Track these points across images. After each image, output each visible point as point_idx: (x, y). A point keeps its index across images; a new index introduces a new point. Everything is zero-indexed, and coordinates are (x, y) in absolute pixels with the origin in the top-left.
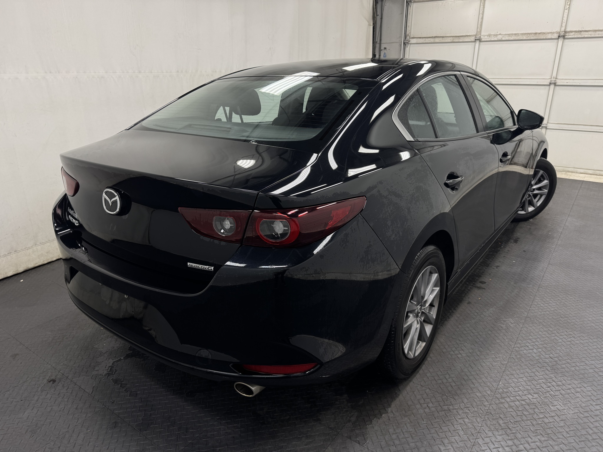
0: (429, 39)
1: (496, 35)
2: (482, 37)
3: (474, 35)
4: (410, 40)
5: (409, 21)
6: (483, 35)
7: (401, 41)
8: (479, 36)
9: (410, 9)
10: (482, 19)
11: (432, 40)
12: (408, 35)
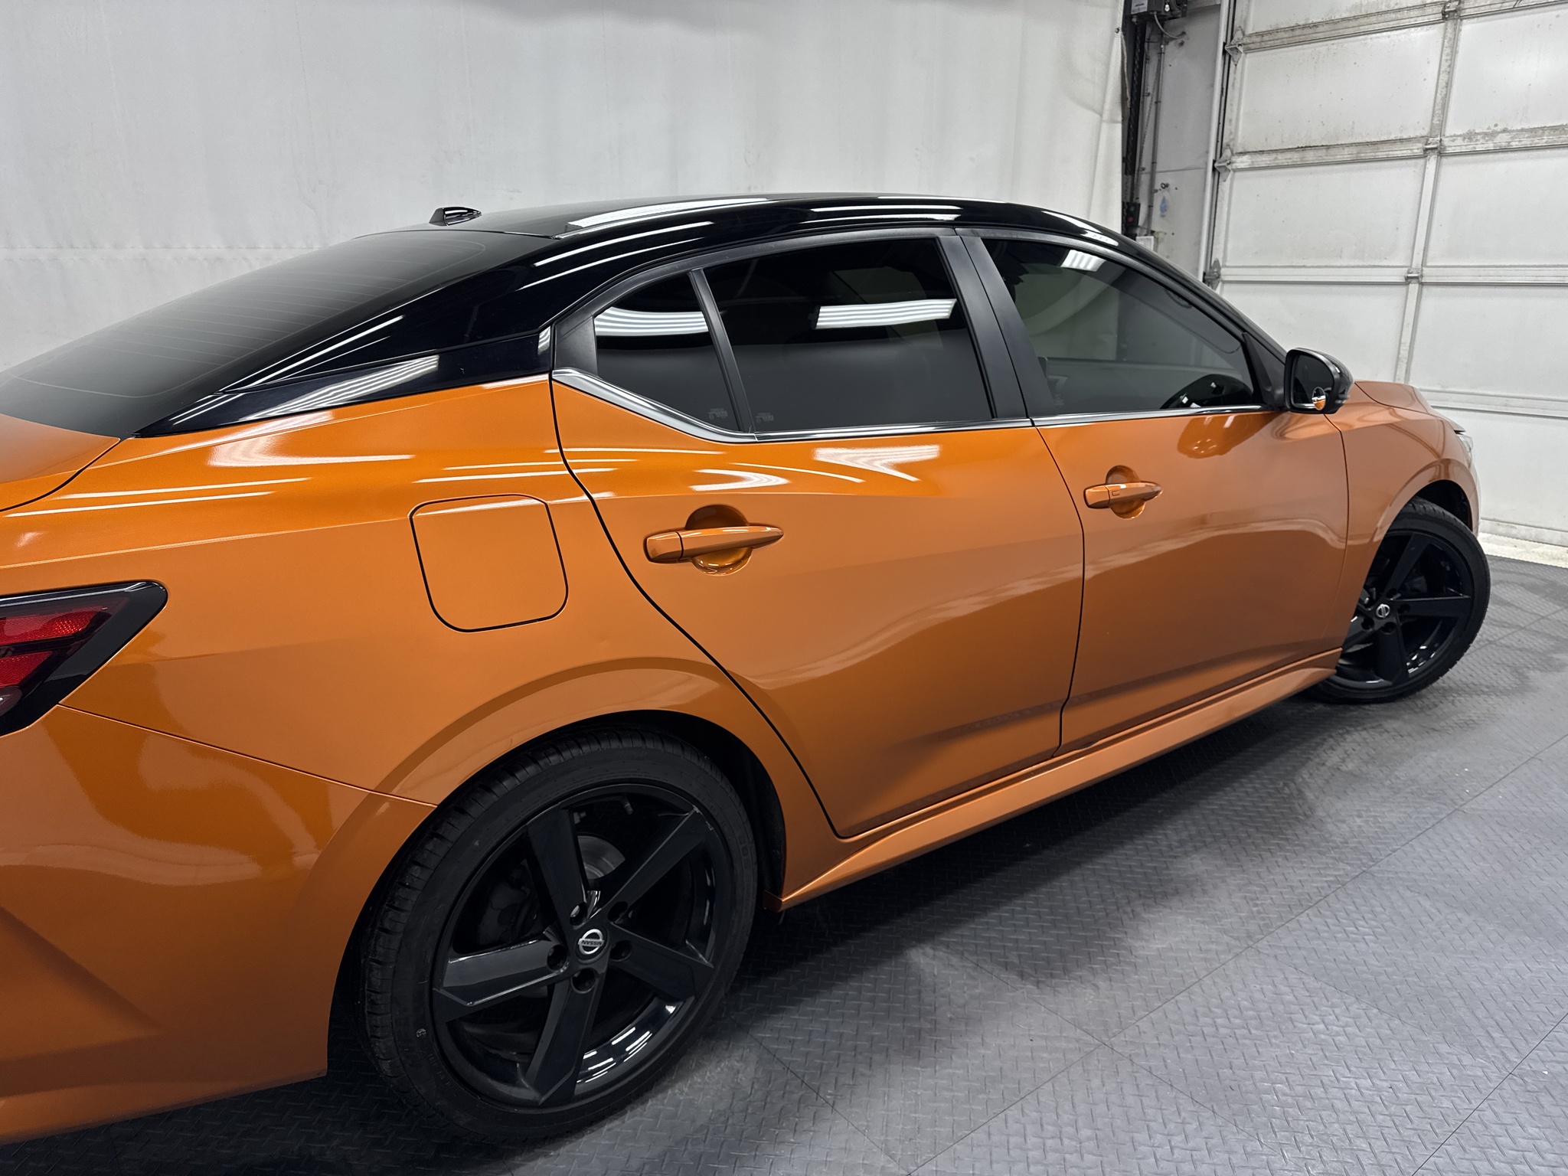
0: (1288, 155)
1: (1490, 135)
2: (1446, 141)
3: (1423, 137)
4: (1234, 159)
5: (1231, 105)
6: (1451, 136)
7: (1206, 164)
9: (1235, 73)
10: (1447, 87)
11: (1295, 157)
12: (1228, 145)
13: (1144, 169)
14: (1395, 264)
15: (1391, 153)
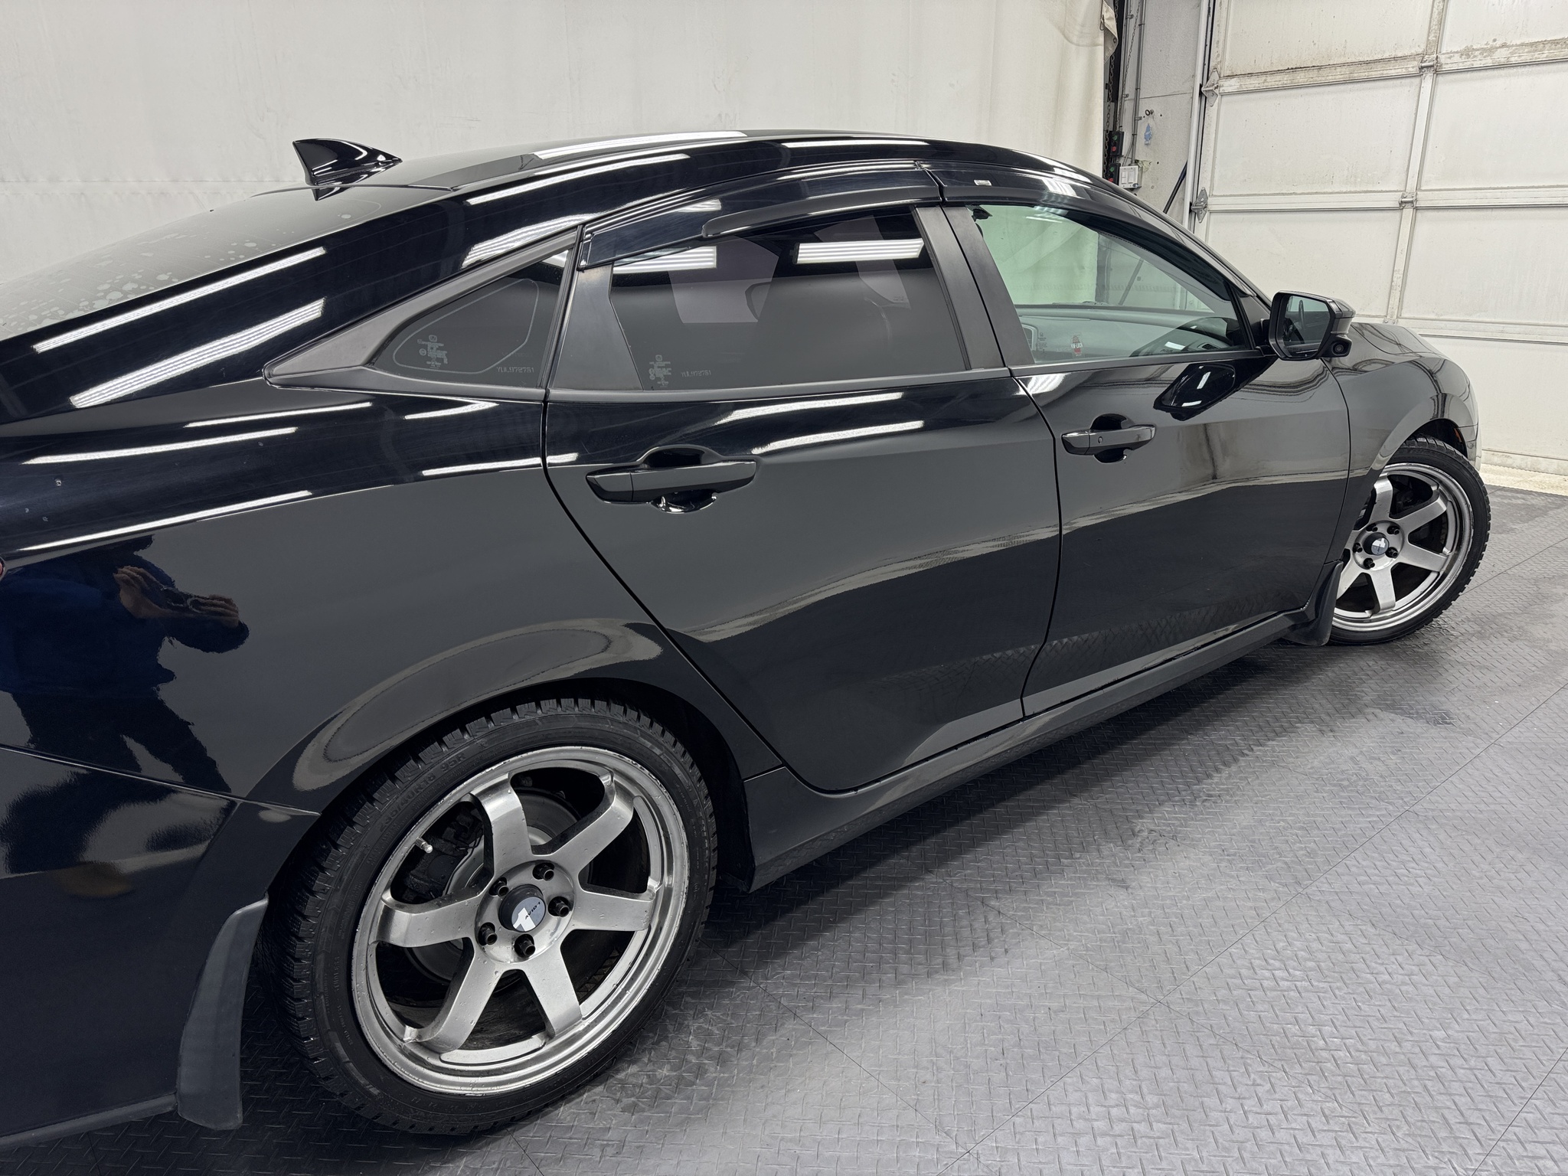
0: (1278, 77)
1: (1491, 50)
2: (1443, 59)
3: (1418, 55)
4: (1222, 82)
6: (1448, 53)
7: (1193, 89)
8: (1435, 56)
11: (1285, 79)
12: (1215, 68)
13: (1127, 96)
14: (1387, 190)
15: (1385, 72)
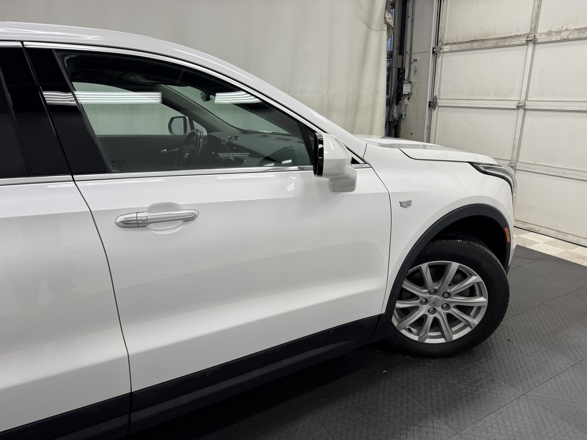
0: (466, 45)
1: (559, 32)
2: (537, 36)
3: (526, 34)
4: (443, 47)
5: (442, 20)
6: (540, 34)
7: (430, 49)
8: (534, 34)
9: (443, 5)
10: (538, 8)
11: (469, 45)
12: (440, 40)
14: (513, 99)
15: (512, 43)
